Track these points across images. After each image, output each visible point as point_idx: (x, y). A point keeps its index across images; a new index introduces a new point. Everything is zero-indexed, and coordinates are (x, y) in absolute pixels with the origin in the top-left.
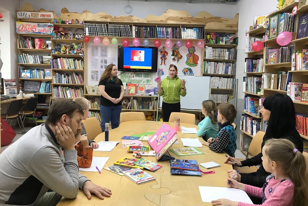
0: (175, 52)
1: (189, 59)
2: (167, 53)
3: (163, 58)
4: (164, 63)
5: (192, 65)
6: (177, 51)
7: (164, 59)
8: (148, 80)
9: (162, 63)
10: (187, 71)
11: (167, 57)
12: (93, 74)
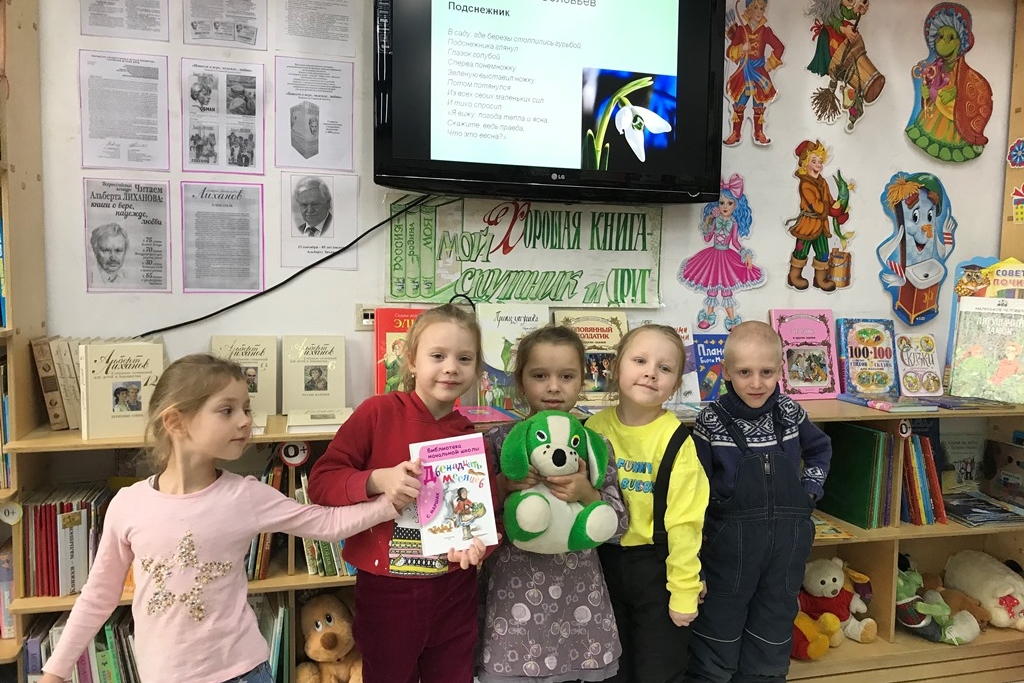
0: (834, 43)
1: (930, 100)
2: (779, 49)
3: (750, 84)
4: (758, 128)
5: (951, 149)
6: (847, 30)
7: (752, 92)
8: (625, 277)
9: (737, 127)
10: (913, 201)
11: (779, 77)
12: (107, 215)
